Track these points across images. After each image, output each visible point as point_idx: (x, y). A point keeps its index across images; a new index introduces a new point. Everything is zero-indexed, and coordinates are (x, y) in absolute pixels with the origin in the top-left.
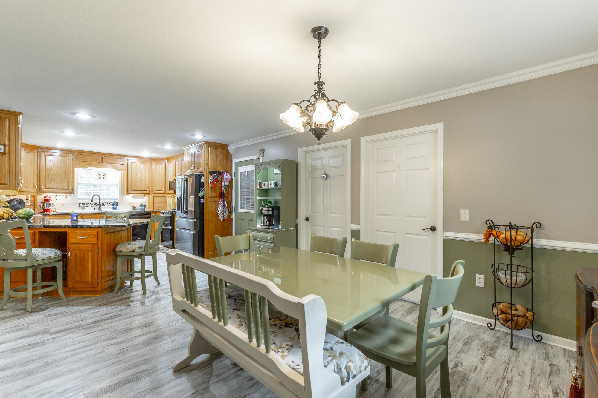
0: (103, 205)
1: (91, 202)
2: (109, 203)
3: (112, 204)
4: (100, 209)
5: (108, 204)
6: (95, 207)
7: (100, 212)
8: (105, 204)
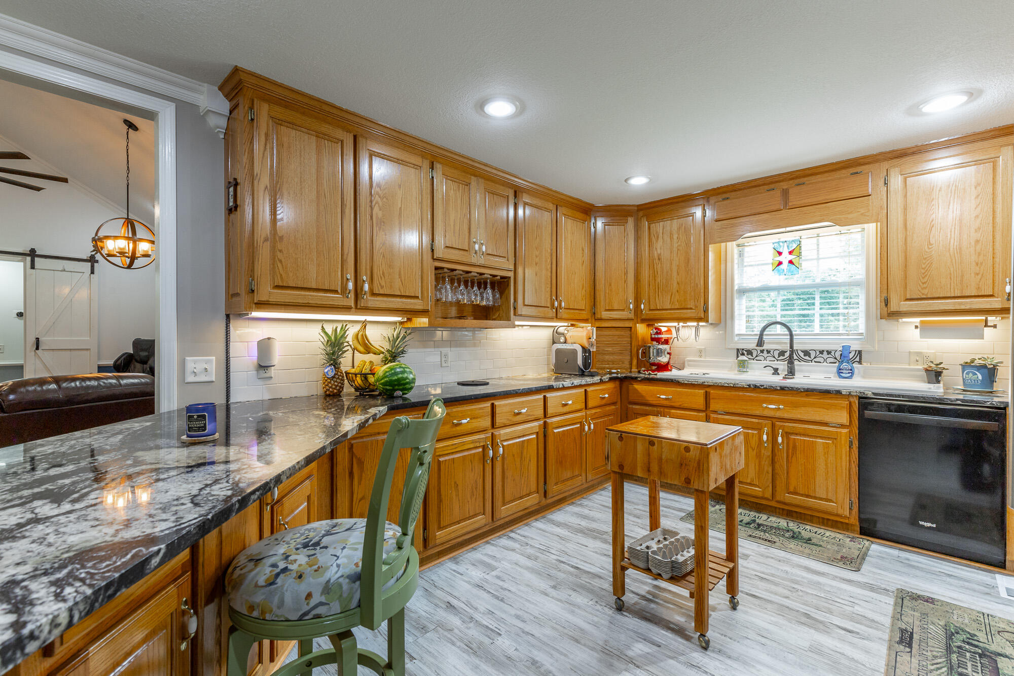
0: (807, 358)
1: (757, 346)
2: (829, 352)
3: (838, 355)
4: (791, 372)
5: (825, 355)
6: (776, 364)
7: (789, 382)
8: (813, 354)
